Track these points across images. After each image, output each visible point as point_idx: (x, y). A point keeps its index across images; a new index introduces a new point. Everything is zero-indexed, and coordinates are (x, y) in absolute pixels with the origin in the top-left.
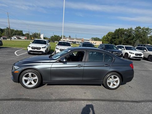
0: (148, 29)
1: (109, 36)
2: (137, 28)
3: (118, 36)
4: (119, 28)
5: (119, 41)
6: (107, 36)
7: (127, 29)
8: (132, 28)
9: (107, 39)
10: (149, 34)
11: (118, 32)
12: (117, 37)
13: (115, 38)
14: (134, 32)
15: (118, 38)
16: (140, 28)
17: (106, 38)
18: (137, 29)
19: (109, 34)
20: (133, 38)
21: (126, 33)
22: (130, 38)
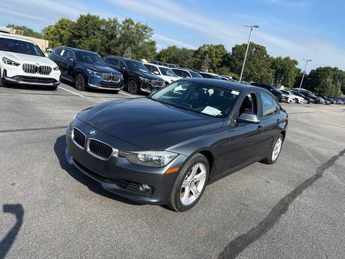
0: (146, 28)
1: (63, 29)
2: (127, 21)
3: (87, 32)
4: (89, 15)
5: (90, 46)
6: (56, 26)
7: (107, 20)
8: (116, 20)
9: (57, 37)
10: (147, 38)
11: (86, 22)
12: (85, 34)
13: (80, 37)
14: (120, 29)
15: (87, 36)
16: (133, 23)
17: (55, 34)
18: (127, 24)
19: (62, 24)
20: (120, 42)
21: (103, 27)
22: (113, 41)
